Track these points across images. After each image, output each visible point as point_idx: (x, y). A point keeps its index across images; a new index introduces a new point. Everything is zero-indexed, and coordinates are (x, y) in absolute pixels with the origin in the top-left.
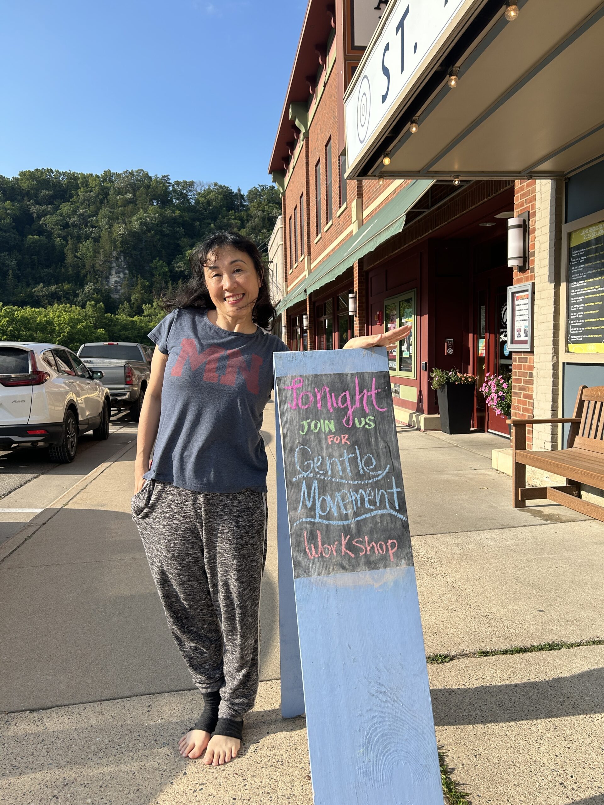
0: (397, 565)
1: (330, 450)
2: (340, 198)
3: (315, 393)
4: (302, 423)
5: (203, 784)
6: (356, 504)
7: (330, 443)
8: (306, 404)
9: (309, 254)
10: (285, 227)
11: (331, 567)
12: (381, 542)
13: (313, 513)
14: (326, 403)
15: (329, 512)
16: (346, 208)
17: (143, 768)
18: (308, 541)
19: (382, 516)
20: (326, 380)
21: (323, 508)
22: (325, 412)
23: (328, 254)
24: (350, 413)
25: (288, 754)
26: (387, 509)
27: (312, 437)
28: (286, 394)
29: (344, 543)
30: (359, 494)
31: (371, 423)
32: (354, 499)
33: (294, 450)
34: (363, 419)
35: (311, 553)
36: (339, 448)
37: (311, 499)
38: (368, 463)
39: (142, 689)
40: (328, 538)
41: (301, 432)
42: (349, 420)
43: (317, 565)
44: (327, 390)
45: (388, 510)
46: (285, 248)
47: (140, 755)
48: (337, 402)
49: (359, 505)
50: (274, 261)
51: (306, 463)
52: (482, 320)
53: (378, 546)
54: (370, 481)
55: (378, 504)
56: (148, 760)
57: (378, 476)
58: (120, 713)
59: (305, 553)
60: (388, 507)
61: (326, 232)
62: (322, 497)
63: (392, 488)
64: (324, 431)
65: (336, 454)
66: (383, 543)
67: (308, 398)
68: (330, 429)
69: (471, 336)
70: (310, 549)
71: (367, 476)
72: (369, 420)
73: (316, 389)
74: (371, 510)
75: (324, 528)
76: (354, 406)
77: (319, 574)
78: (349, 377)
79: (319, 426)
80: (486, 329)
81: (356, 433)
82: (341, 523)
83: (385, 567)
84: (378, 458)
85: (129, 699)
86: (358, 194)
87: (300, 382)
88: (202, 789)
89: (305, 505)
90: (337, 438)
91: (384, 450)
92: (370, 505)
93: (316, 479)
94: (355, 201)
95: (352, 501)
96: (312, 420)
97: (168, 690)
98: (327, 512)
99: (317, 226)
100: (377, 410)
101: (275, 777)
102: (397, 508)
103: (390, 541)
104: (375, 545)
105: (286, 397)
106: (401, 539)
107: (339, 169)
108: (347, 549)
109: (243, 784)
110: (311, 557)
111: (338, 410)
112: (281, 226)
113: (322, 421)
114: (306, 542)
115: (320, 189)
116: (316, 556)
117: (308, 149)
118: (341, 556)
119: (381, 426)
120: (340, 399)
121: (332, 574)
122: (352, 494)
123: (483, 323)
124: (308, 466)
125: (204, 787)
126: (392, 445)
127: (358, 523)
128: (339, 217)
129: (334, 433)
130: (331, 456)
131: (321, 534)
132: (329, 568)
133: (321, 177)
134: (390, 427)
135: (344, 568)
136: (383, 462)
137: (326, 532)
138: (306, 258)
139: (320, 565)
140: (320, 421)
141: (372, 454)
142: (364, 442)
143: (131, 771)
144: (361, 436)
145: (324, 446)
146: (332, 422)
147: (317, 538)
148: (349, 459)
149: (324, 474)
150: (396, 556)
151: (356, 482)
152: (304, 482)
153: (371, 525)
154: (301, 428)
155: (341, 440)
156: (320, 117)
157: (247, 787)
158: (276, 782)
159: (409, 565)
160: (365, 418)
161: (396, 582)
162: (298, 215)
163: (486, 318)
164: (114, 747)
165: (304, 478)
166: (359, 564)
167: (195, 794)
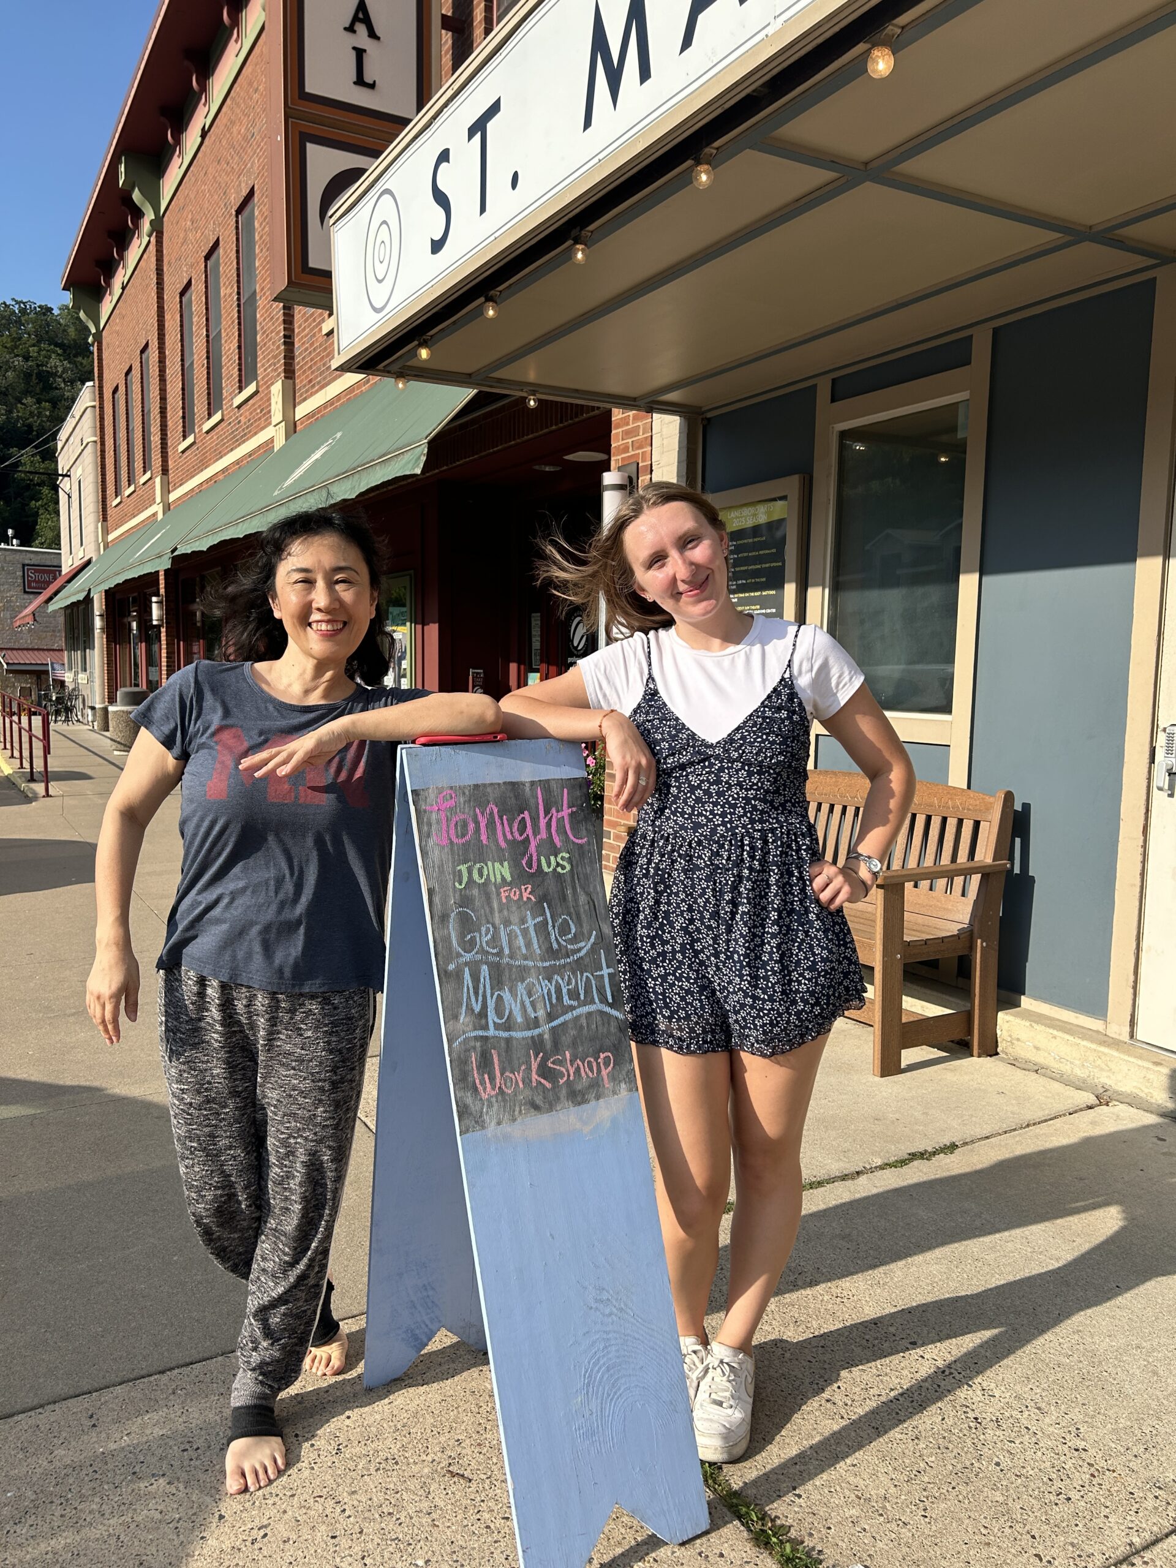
0: (614, 1093)
1: (505, 913)
2: (240, 370)
3: (476, 816)
4: (459, 868)
5: (266, 1527)
6: (550, 999)
7: (504, 901)
8: (463, 836)
9: (165, 471)
10: (102, 408)
11: (517, 1109)
12: (589, 1059)
13: (483, 1021)
14: (494, 832)
15: (508, 1017)
16: (256, 393)
17: (133, 1526)
18: (478, 1069)
19: (589, 1015)
20: (492, 795)
21: (499, 1012)
22: (494, 848)
23: (210, 478)
24: (532, 848)
25: (399, 1445)
26: (595, 1003)
27: (475, 892)
28: (429, 819)
29: (534, 1066)
30: (554, 983)
31: (565, 863)
32: (546, 991)
33: (448, 916)
34: (552, 858)
35: (485, 1089)
36: (519, 908)
37: (480, 998)
38: (564, 930)
39: (61, 1389)
40: (510, 1062)
41: (457, 884)
42: (532, 860)
43: (496, 1105)
44: (496, 810)
45: (598, 1006)
46: (103, 451)
47: (116, 1505)
48: (511, 830)
49: (554, 1001)
50: (72, 472)
51: (469, 937)
52: (534, 639)
53: (586, 1065)
54: (568, 960)
55: (582, 997)
56: (135, 1510)
57: (579, 950)
58: (34, 1438)
59: (476, 1089)
60: (597, 1000)
61: (208, 432)
62: (496, 993)
63: (601, 969)
64: (493, 880)
65: (515, 918)
66: (592, 1060)
67: (465, 825)
68: (502, 876)
69: (513, 667)
70: (483, 1083)
71: (563, 951)
72: (563, 858)
73: (477, 810)
74: (573, 1008)
75: (503, 1044)
76: (538, 837)
77: (499, 1123)
78: (527, 788)
79: (485, 873)
80: (541, 655)
81: (543, 881)
82: (529, 1034)
83: (598, 1098)
84: (579, 922)
85: (40, 1410)
86: (285, 371)
87: (451, 798)
88: (265, 1535)
89: (470, 1009)
90: (515, 892)
91: (587, 907)
92: (570, 999)
93: (486, 963)
94: (280, 381)
95: (543, 995)
96: (475, 864)
97: (118, 1380)
98: (506, 1017)
99: (184, 417)
100: (573, 842)
101: (392, 1486)
102: (610, 1001)
103: (602, 1056)
104: (580, 1063)
105: (430, 825)
106: (617, 1050)
107: (239, 312)
108: (539, 1076)
109: (338, 1510)
110: (485, 1096)
111: (513, 843)
112: (93, 404)
113: (490, 864)
114: (475, 1072)
115: (192, 344)
116: (493, 1093)
117: (162, 256)
118: (531, 1088)
119: (580, 868)
120: (516, 825)
121: (519, 1120)
122: (543, 984)
123: (536, 644)
124: (473, 941)
125: (268, 1531)
126: (598, 898)
127: (553, 1030)
128: (239, 407)
129: (510, 884)
130: (507, 923)
131: (499, 1056)
132: (514, 1111)
133: (195, 319)
134: (593, 870)
135: (537, 1108)
136: (586, 929)
137: (507, 1052)
138: (158, 480)
139: (499, 1107)
140: (486, 865)
141: (569, 914)
142: (556, 896)
143: (109, 1535)
144: (552, 886)
145: (495, 905)
146: (506, 864)
147: (493, 1063)
148: (535, 925)
149: (498, 954)
150: (613, 1078)
151: (547, 964)
152: (467, 969)
153: (573, 1032)
154: (457, 878)
155: (521, 894)
156: (192, 196)
157: (347, 1513)
158: (397, 1492)
159: (631, 1090)
160: (556, 857)
161: (614, 1121)
162: (136, 388)
163: (542, 636)
164: (52, 1502)
165: (466, 964)
166: (559, 1098)
167: (256, 1546)
